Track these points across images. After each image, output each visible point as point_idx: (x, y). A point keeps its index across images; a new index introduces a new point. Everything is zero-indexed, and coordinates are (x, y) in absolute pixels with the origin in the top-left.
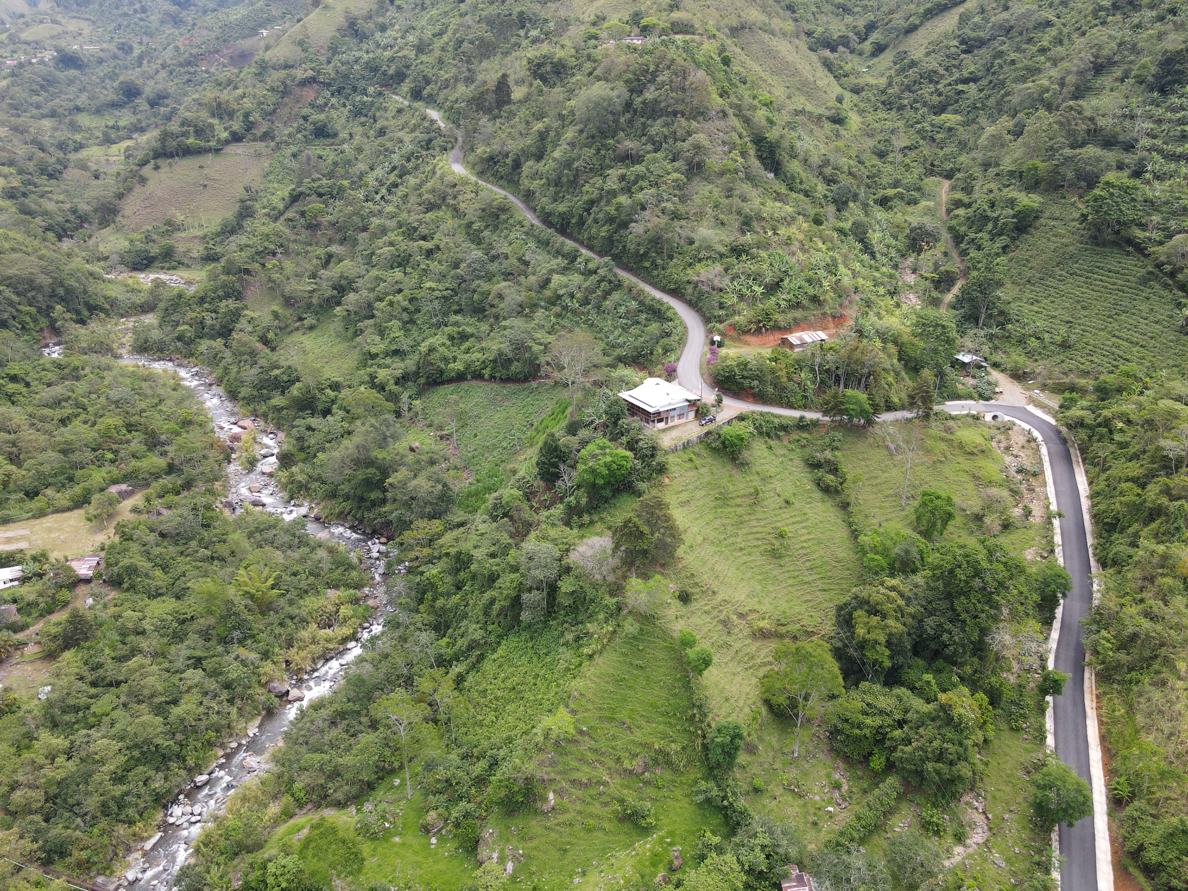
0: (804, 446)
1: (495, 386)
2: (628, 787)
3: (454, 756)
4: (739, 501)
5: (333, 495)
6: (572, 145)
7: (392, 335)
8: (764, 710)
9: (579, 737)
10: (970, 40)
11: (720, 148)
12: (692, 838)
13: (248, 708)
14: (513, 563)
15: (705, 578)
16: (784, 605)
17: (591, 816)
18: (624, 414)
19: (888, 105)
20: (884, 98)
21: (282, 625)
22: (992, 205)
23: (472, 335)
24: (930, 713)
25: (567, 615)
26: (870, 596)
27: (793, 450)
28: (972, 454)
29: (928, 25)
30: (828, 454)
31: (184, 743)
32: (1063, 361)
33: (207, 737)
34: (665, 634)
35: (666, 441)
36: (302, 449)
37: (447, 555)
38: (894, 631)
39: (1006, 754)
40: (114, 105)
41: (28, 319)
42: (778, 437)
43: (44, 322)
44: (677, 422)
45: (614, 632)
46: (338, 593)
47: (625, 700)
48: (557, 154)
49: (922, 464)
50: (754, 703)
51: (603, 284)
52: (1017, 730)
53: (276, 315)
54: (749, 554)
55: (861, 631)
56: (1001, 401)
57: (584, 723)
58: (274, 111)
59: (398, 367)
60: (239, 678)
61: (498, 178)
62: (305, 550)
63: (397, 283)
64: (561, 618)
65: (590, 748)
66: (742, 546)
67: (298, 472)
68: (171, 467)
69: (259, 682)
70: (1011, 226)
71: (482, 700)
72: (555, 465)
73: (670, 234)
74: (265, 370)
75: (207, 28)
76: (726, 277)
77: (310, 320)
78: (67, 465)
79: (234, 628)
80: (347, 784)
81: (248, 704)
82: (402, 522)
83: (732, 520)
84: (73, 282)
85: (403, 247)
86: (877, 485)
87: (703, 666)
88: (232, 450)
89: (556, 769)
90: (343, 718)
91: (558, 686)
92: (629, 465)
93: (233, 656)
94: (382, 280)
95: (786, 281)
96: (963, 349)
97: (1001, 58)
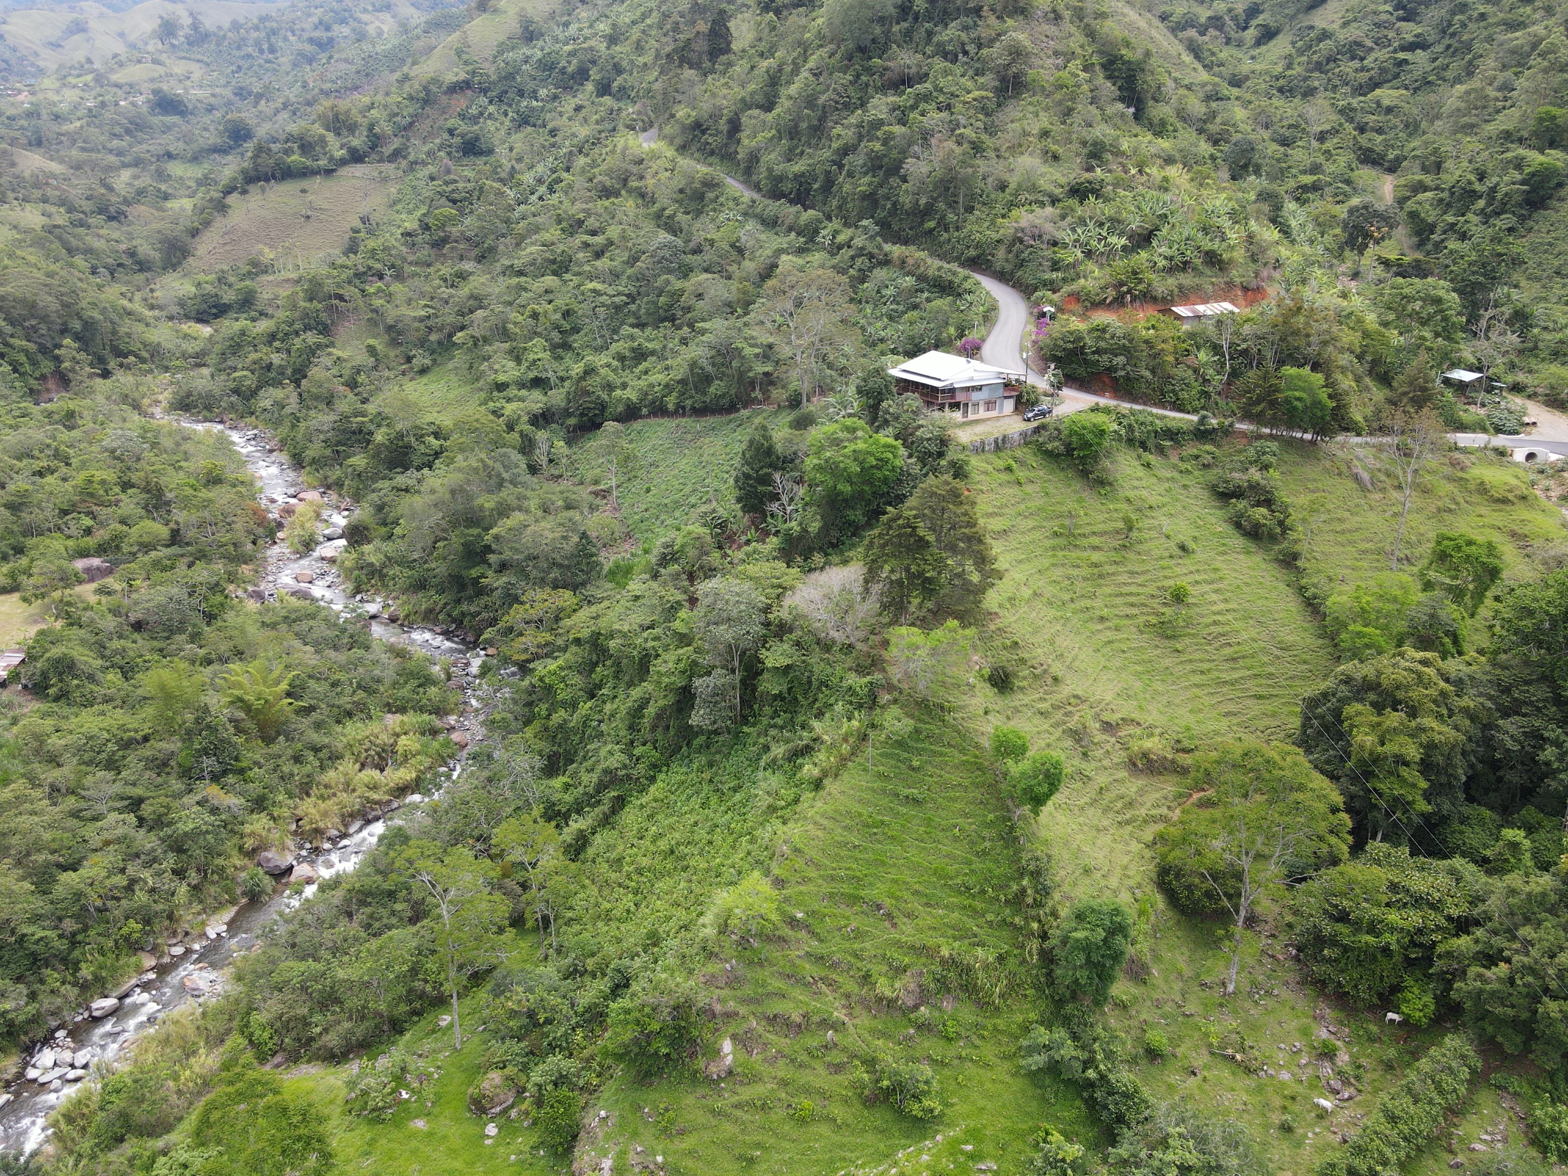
0: (1206, 466)
1: (683, 421)
2: (884, 1034)
3: (550, 971)
4: (1095, 541)
5: (420, 585)
6: (817, 74)
7: (532, 356)
8: (1160, 901)
9: (787, 931)
11: (1049, 61)
12: (1018, 1145)
13: (211, 889)
14: (684, 630)
15: (1039, 654)
16: (1185, 718)
17: (807, 1091)
18: (890, 393)
19: (1287, 91)
20: (1282, 82)
21: (297, 759)
22: (1482, 176)
23: (653, 353)
25: (776, 714)
26: (1379, 673)
27: (1188, 472)
28: (1505, 501)
30: (1254, 474)
31: (79, 938)
33: (125, 930)
34: (963, 739)
35: (964, 436)
36: (383, 523)
37: (578, 641)
38: (1437, 738)
40: (217, 150)
41: (23, 358)
42: (1161, 451)
44: (982, 414)
45: (863, 737)
46: (405, 718)
47: (883, 863)
48: (793, 90)
49: (1419, 510)
50: (1139, 886)
51: (859, 262)
53: (371, 350)
54: (1117, 629)
55: (1364, 739)
56: (1536, 434)
57: (799, 904)
58: (411, 124)
59: (536, 401)
60: (198, 833)
61: (708, 153)
62: (357, 652)
63: (546, 292)
64: (765, 721)
65: (809, 955)
66: (1105, 612)
67: (373, 553)
68: (175, 538)
69: (241, 848)
70: (1517, 198)
71: (614, 876)
72: (766, 480)
73: (970, 170)
74: (344, 418)
75: (346, 61)
76: (1064, 224)
77: (421, 359)
78: (15, 528)
79: (206, 752)
80: (350, 1018)
81: (213, 883)
82: (512, 599)
83: (1086, 571)
84: (96, 315)
85: (561, 247)
86: (1343, 532)
87: (1045, 788)
88: (280, 526)
89: (739, 993)
90: (363, 903)
91: (752, 841)
92: (898, 463)
93: (198, 797)
94: (525, 289)
95: (1165, 230)
96: (1458, 364)
97: (1462, 13)
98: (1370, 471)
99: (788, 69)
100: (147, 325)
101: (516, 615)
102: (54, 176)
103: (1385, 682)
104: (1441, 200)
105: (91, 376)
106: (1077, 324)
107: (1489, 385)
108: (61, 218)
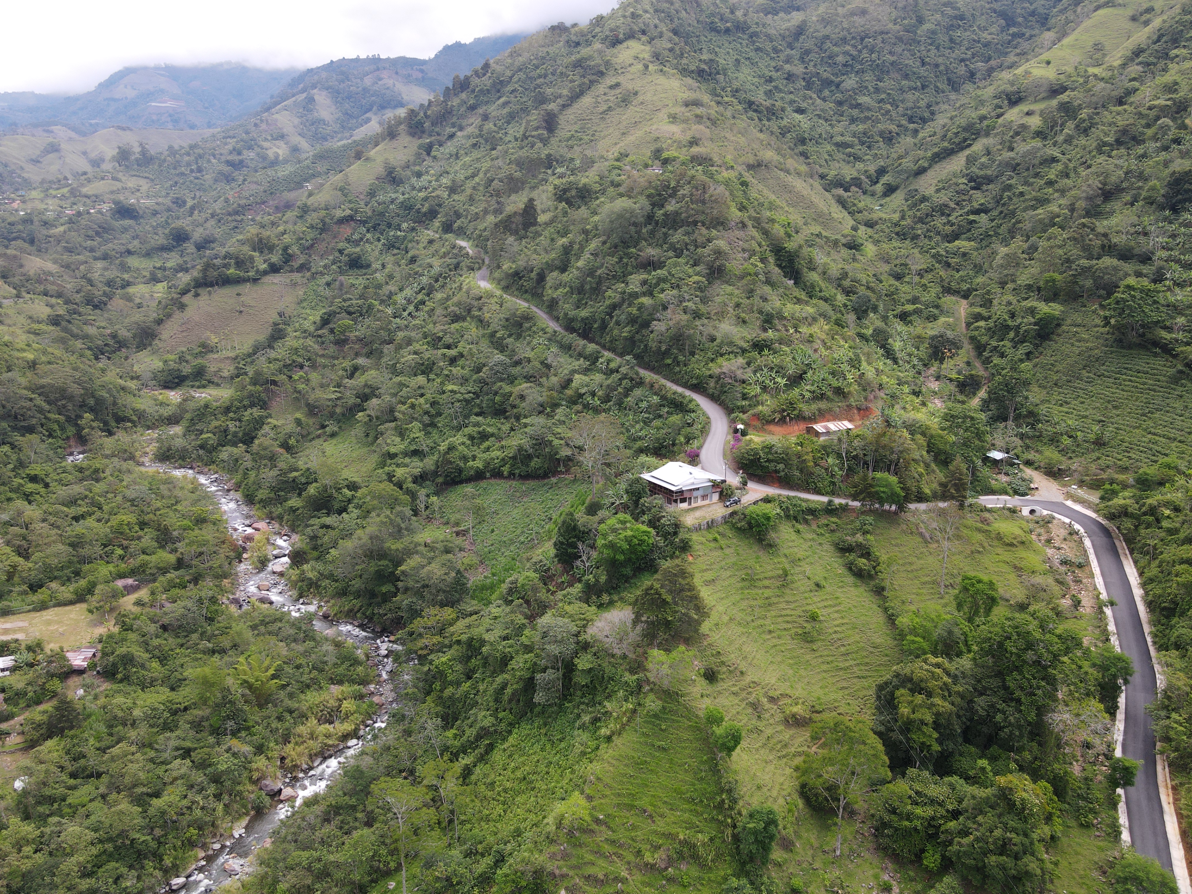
0: (833, 531)
1: (514, 483)
2: (648, 885)
3: (456, 853)
4: (766, 583)
5: (343, 593)
6: (595, 255)
7: (412, 436)
8: (800, 803)
9: (594, 826)
10: (978, 177)
11: (740, 255)
13: (236, 806)
14: (528, 643)
15: (732, 658)
16: (818, 691)
18: (646, 493)
19: (902, 236)
20: (897, 229)
21: (280, 718)
22: (1013, 316)
23: (492, 435)
24: (988, 798)
25: (583, 696)
26: (913, 672)
27: (822, 535)
28: (1012, 545)
29: (937, 167)
30: (859, 538)
31: (162, 840)
32: (1099, 458)
33: (188, 835)
34: (689, 713)
35: (689, 520)
36: (315, 548)
37: (458, 642)
38: (941, 710)
39: (1077, 854)
40: (163, 249)
41: (56, 427)
42: (806, 522)
43: (71, 430)
44: (700, 503)
45: (634, 711)
46: (341, 688)
47: (647, 786)
48: (580, 264)
49: (960, 553)
50: (789, 795)
51: (624, 382)
52: (1087, 826)
53: (298, 422)
54: (779, 637)
55: (904, 710)
56: (1037, 496)
57: (601, 810)
58: (312, 246)
59: (416, 466)
60: (228, 771)
61: (523, 292)
62: (310, 644)
63: (419, 388)
64: (577, 699)
65: (607, 840)
66: (771, 628)
67: (310, 569)
68: (181, 563)
69: (250, 778)
70: (1033, 333)
71: (490, 794)
72: (573, 546)
73: (692, 331)
74: (283, 473)
75: (256, 183)
76: (748, 370)
77: (331, 427)
78: (75, 559)
79: (228, 717)
80: (336, 885)
81: (236, 802)
82: (416, 613)
83: (760, 602)
84: (104, 393)
85: (427, 356)
86: (912, 571)
87: (732, 743)
88: (245, 549)
89: (569, 863)
90: (337, 814)
91: (573, 772)
92: (650, 541)
93: (225, 747)
94: (405, 386)
95: (810, 373)
96: (993, 447)
97: (1009, 190)
98: (930, 529)
99: (576, 247)
100: (134, 395)
101: (418, 624)
102: (51, 274)
103: (915, 677)
104: (990, 328)
105: (101, 437)
107: (1011, 461)
108: (60, 308)
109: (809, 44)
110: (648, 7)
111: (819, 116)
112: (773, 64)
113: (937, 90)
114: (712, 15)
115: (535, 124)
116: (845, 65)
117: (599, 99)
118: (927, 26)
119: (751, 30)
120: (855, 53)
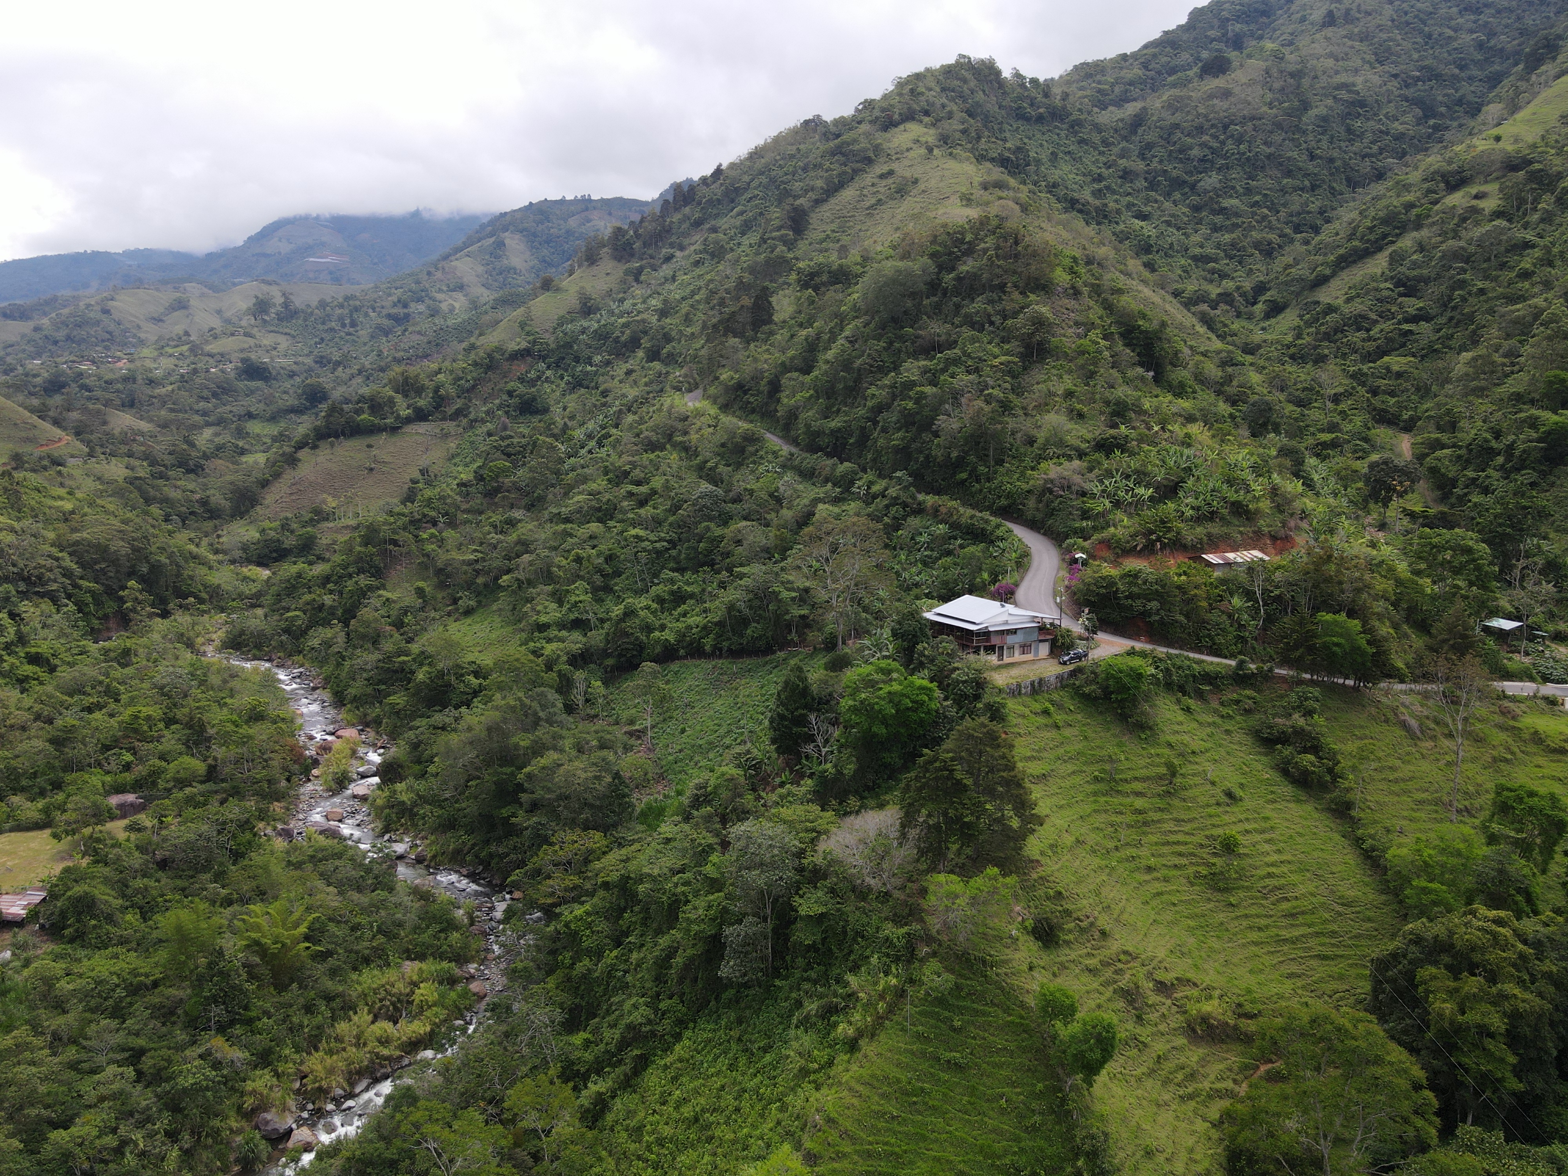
0: (1248, 712)
1: (720, 662)
4: (1138, 786)
5: (449, 825)
6: (853, 341)
7: (573, 599)
10: (1408, 279)
11: (1071, 331)
13: (205, 1155)
14: (715, 875)
15: (1084, 905)
16: (1245, 980)
18: (925, 636)
19: (1298, 358)
20: (1292, 350)
21: (309, 1009)
22: (1497, 435)
23: (692, 596)
25: (809, 967)
26: (1451, 933)
27: (1229, 717)
28: (1562, 751)
29: (1344, 274)
30: (1298, 720)
34: (1008, 998)
35: (1000, 679)
37: (606, 885)
38: (1521, 1006)
40: (294, 410)
41: (88, 599)
42: (1200, 696)
44: (1018, 657)
45: (901, 993)
46: (424, 966)
47: (924, 1138)
48: (830, 355)
49: (1474, 760)
51: (893, 510)
53: (420, 592)
54: (1166, 880)
55: (1442, 1007)
58: (474, 387)
59: (575, 641)
60: (197, 1090)
61: (748, 411)
62: (381, 894)
63: (591, 537)
64: (798, 974)
66: (1152, 861)
67: (403, 791)
68: (212, 774)
69: (239, 1108)
70: (1535, 455)
71: (633, 1146)
72: (802, 721)
73: (999, 427)
74: (389, 658)
75: (419, 333)
76: (1092, 476)
77: (467, 601)
78: (57, 763)
79: (214, 999)
81: (206, 1147)
82: (541, 840)
83: (1129, 818)
84: (163, 559)
85: (607, 496)
86: (1396, 781)
87: (1097, 1055)
88: (316, 763)
91: (783, 1109)
92: (933, 706)
93: (200, 1051)
94: (571, 535)
95: (1190, 482)
96: (1496, 613)
97: (1462, 289)
98: (1417, 718)
99: (825, 337)
100: (211, 568)
101: (545, 856)
102: (142, 434)
103: (1459, 944)
104: (1459, 457)
105: (151, 616)
106: (1108, 570)
107: (1529, 633)
108: (143, 470)
109: (1150, 137)
110: (933, 84)
111: (1168, 223)
112: (1103, 159)
113: (1333, 192)
114: (1020, 98)
115: (777, 223)
116: (1202, 160)
117: (865, 192)
118: (1313, 113)
119: (1072, 118)
120: (1216, 145)
